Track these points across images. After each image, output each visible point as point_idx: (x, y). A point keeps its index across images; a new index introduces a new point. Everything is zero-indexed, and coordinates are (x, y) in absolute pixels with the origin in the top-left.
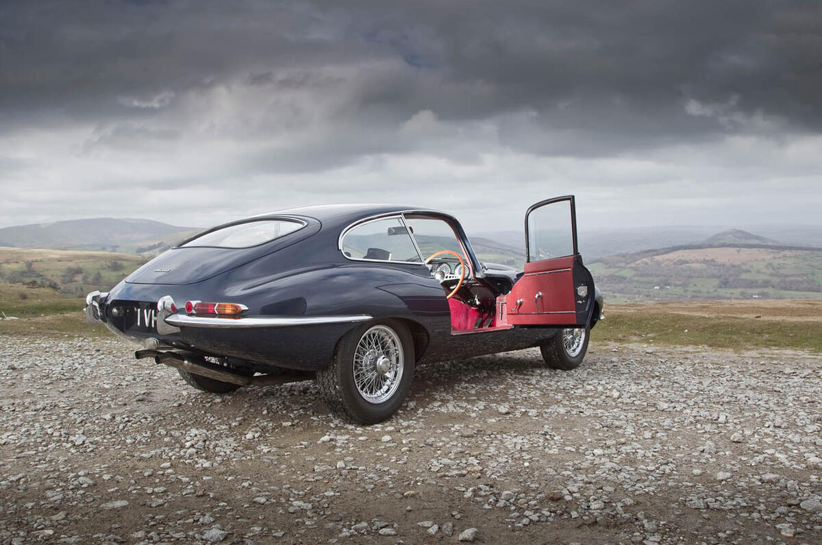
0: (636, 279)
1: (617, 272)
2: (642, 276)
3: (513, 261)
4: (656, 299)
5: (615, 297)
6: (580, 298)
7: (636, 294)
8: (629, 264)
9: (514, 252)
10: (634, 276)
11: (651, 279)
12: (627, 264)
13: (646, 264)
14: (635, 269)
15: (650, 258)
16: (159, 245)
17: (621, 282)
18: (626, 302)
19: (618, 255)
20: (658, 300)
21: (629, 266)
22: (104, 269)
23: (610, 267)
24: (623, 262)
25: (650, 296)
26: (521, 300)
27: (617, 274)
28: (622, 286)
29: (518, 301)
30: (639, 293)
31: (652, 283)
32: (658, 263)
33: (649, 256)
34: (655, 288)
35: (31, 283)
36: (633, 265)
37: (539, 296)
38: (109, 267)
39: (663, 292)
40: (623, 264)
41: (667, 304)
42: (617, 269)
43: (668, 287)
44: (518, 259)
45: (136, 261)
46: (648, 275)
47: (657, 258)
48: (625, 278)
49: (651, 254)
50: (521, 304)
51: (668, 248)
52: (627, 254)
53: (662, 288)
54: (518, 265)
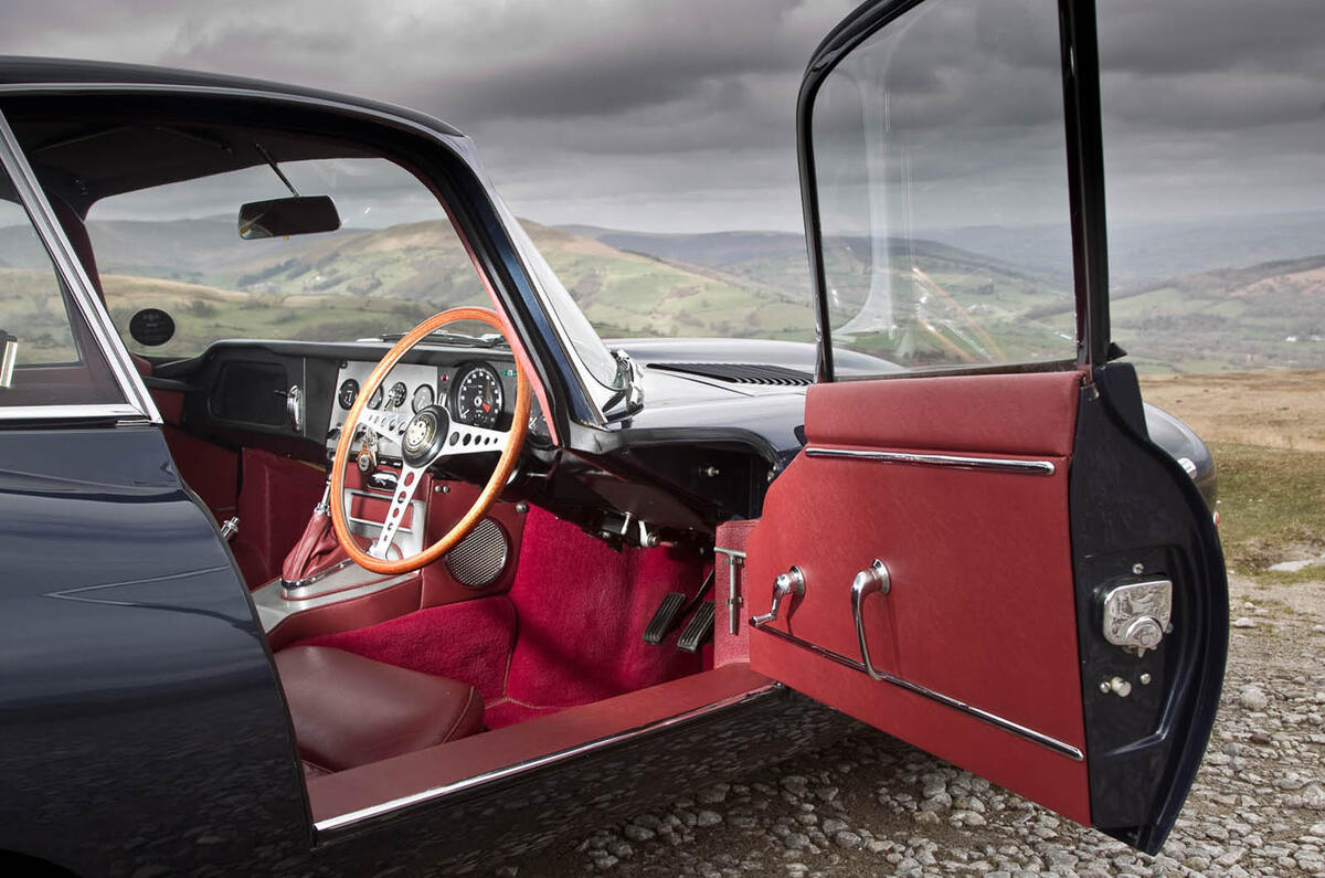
0: (1249, 321)
1: (1207, 307)
2: (1261, 315)
3: (992, 287)
4: (1290, 362)
5: (1202, 358)
6: (1123, 660)
7: (1247, 352)
8: (1233, 290)
9: (992, 268)
10: (1244, 315)
11: (1278, 321)
12: (1229, 290)
13: (1271, 290)
14: (1247, 301)
15: (1278, 278)
16: (288, 265)
17: (1215, 328)
18: (1224, 368)
19: (1210, 274)
20: (1293, 366)
21: (1233, 294)
22: (180, 311)
23: (1193, 298)
24: (1221, 286)
25: (1276, 356)
26: (798, 576)
27: (1208, 312)
28: (1216, 335)
29: (784, 583)
30: (1253, 351)
31: (1282, 329)
32: (1297, 289)
33: (1278, 274)
34: (1289, 339)
35: (40, 338)
36: (1241, 293)
37: (872, 587)
38: (189, 309)
39: (1305, 349)
40: (1219, 292)
41: (1315, 373)
42: (1207, 303)
43: (1317, 338)
44: (1001, 282)
45: (239, 303)
46: (1272, 314)
47: (1298, 278)
48: (1223, 320)
49: (1281, 269)
50: (797, 594)
51: (1317, 258)
52: (1229, 270)
53: (1302, 340)
54: (1001, 295)
